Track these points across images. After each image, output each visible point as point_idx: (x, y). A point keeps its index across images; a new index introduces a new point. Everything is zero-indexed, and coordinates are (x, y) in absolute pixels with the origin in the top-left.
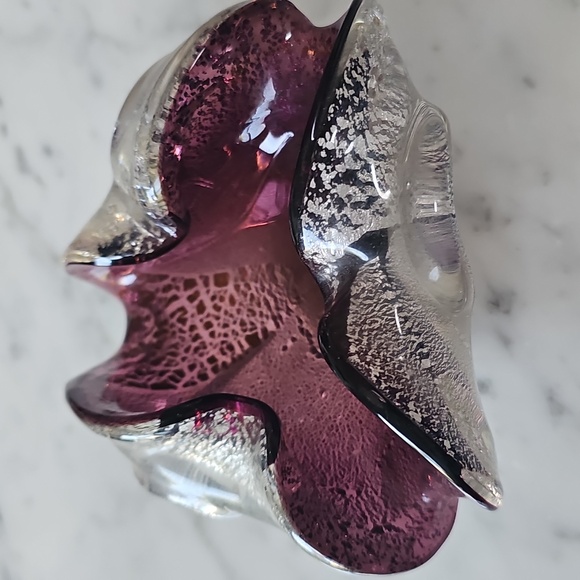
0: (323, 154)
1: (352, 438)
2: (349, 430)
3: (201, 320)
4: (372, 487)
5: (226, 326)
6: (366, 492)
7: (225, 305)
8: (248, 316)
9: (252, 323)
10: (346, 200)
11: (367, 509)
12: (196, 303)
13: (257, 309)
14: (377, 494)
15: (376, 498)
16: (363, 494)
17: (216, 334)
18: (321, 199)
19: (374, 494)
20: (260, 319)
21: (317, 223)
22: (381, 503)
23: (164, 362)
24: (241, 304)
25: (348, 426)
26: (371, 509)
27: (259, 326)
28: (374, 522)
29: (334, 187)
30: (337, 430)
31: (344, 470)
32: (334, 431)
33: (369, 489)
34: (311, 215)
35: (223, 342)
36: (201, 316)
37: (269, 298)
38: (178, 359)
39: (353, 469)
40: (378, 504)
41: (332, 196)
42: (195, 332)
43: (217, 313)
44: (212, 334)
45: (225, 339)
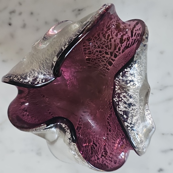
3: (103, 51)
5: (97, 56)
7: (103, 59)
8: (96, 62)
9: (93, 61)
12: (109, 53)
13: (96, 65)
24: (101, 62)
27: (91, 63)
35: (93, 53)
42: (101, 48)
43: (102, 56)
44: (97, 51)
45: (93, 54)
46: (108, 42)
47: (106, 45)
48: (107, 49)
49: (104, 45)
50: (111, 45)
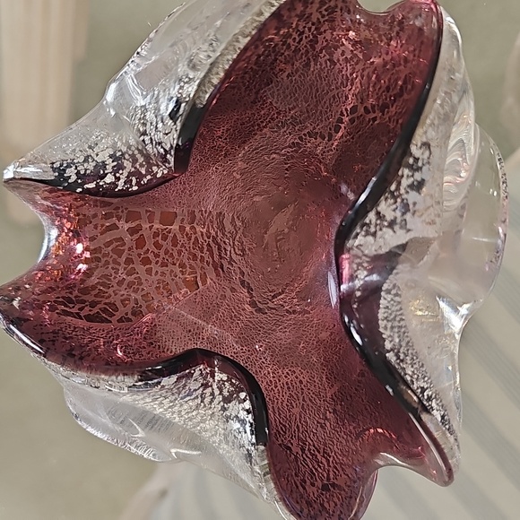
0: (411, 161)
1: (291, 396)
2: (289, 388)
3: (139, 255)
4: (314, 446)
5: (164, 265)
6: (309, 450)
7: (167, 244)
8: (188, 258)
9: (192, 267)
10: (411, 206)
11: (314, 467)
12: (136, 236)
13: (199, 254)
14: (319, 452)
15: (319, 457)
16: (306, 452)
17: (154, 272)
18: (392, 201)
19: (317, 453)
20: (201, 265)
21: (378, 222)
22: (324, 461)
23: (94, 293)
24: (182, 246)
25: (287, 384)
26: (316, 467)
27: (198, 270)
28: (322, 480)
29: (407, 192)
30: (276, 386)
31: (285, 426)
32: (273, 386)
33: (312, 448)
34: (378, 213)
35: (159, 281)
36: (139, 251)
37: (212, 245)
38: (111, 291)
39: (294, 427)
40: (322, 463)
41: (403, 200)
42: (131, 266)
43: (156, 251)
44: (149, 272)
45: (162, 278)
46: (105, 255)
47: (115, 256)
48: (126, 247)
49: (119, 260)
50: (108, 244)
